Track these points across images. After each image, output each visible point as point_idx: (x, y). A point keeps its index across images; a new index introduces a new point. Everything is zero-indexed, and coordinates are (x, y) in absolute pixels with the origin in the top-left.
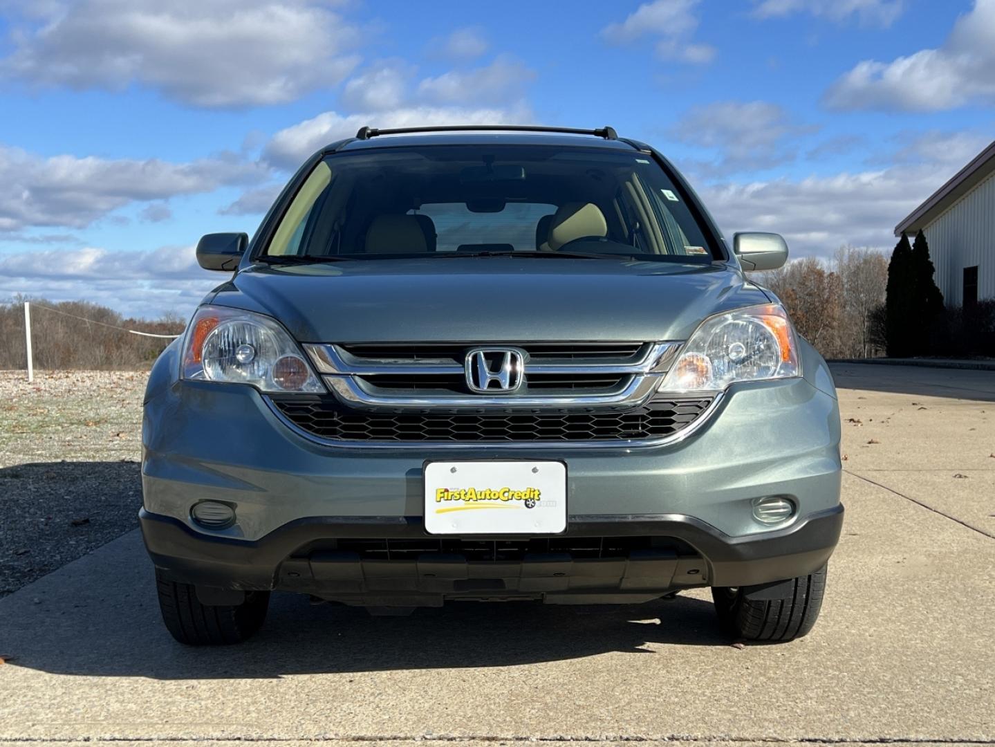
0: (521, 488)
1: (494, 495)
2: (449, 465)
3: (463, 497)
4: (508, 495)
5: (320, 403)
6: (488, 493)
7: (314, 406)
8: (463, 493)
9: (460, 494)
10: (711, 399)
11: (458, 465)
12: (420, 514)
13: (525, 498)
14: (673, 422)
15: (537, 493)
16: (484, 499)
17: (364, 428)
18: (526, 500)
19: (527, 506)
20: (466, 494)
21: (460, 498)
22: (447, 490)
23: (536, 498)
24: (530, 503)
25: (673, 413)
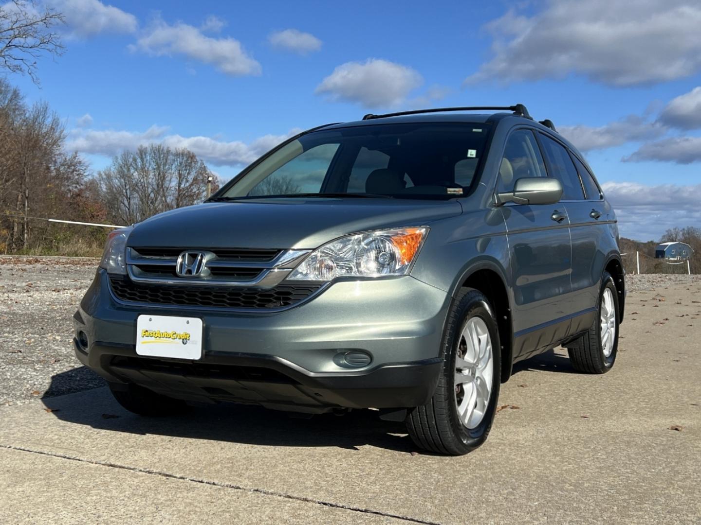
0: (181, 332)
1: (169, 335)
2: (149, 317)
3: (154, 335)
4: (175, 336)
5: (123, 279)
6: (166, 334)
7: (121, 281)
8: (154, 333)
9: (153, 334)
10: (319, 286)
11: (153, 317)
12: (134, 344)
13: (182, 338)
14: (289, 299)
15: (188, 336)
16: (164, 337)
17: (135, 295)
18: (183, 340)
19: (183, 343)
20: (156, 334)
21: (153, 336)
22: (147, 331)
23: (188, 338)
24: (185, 341)
25: (290, 294)
